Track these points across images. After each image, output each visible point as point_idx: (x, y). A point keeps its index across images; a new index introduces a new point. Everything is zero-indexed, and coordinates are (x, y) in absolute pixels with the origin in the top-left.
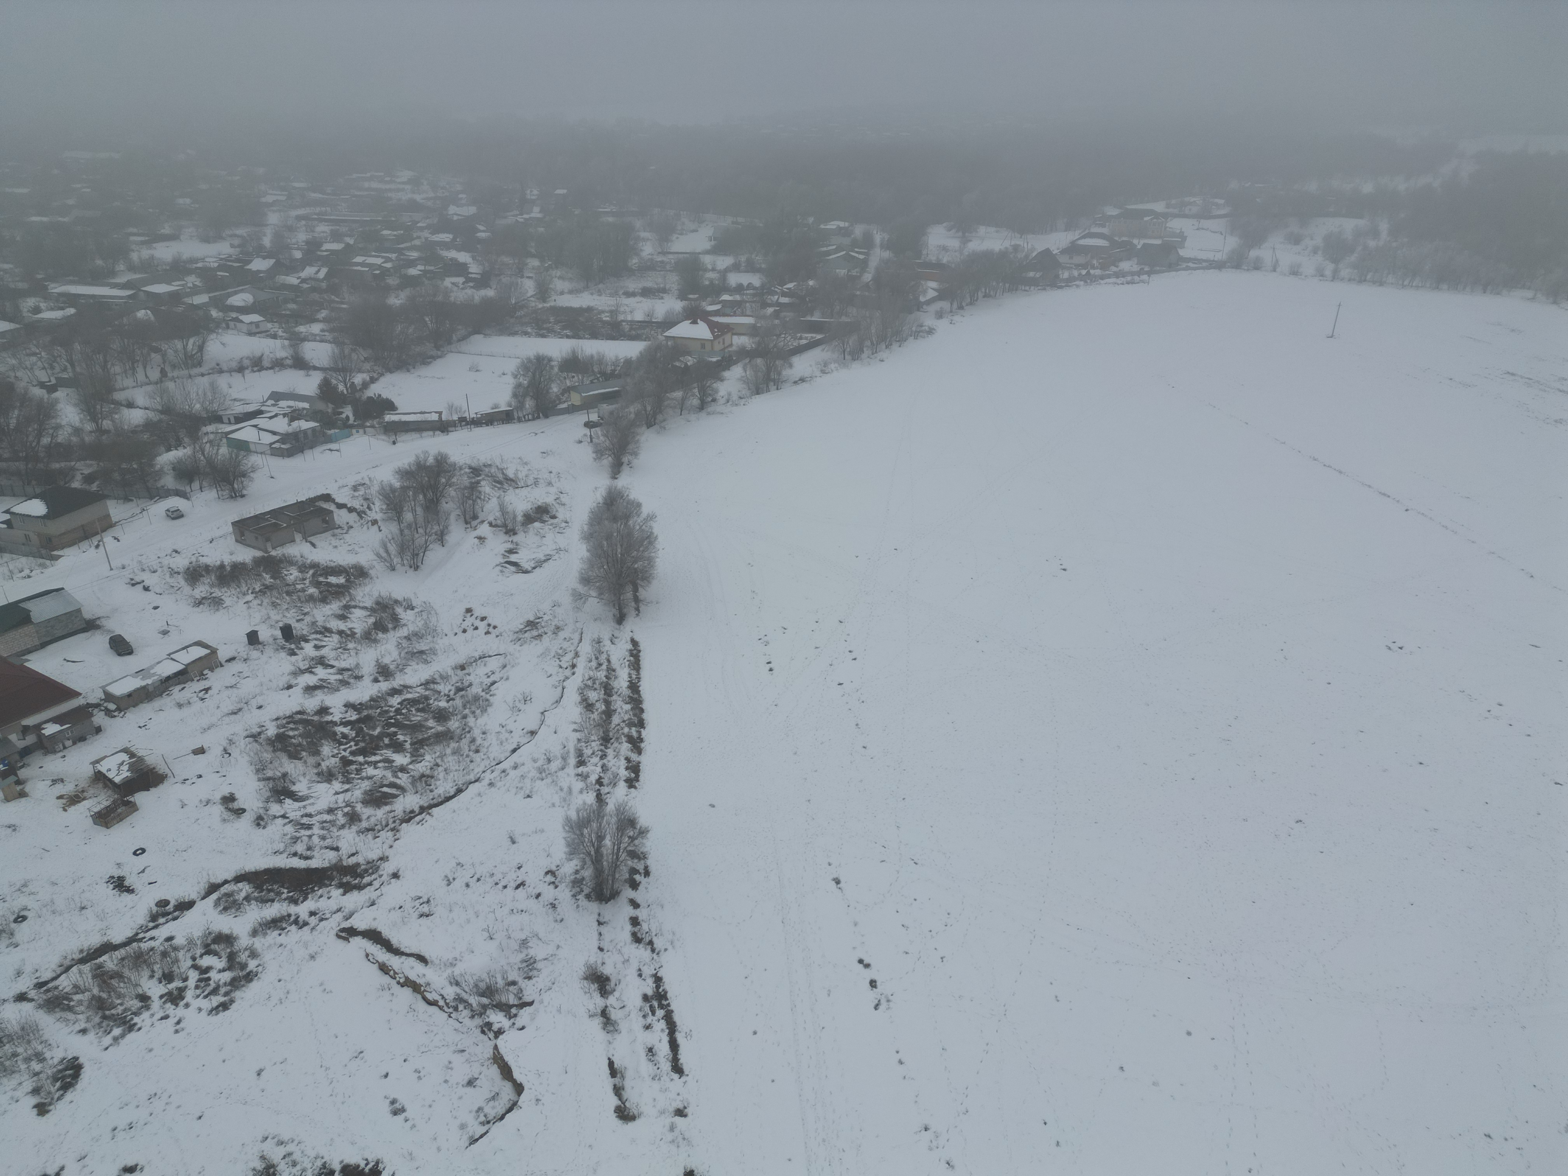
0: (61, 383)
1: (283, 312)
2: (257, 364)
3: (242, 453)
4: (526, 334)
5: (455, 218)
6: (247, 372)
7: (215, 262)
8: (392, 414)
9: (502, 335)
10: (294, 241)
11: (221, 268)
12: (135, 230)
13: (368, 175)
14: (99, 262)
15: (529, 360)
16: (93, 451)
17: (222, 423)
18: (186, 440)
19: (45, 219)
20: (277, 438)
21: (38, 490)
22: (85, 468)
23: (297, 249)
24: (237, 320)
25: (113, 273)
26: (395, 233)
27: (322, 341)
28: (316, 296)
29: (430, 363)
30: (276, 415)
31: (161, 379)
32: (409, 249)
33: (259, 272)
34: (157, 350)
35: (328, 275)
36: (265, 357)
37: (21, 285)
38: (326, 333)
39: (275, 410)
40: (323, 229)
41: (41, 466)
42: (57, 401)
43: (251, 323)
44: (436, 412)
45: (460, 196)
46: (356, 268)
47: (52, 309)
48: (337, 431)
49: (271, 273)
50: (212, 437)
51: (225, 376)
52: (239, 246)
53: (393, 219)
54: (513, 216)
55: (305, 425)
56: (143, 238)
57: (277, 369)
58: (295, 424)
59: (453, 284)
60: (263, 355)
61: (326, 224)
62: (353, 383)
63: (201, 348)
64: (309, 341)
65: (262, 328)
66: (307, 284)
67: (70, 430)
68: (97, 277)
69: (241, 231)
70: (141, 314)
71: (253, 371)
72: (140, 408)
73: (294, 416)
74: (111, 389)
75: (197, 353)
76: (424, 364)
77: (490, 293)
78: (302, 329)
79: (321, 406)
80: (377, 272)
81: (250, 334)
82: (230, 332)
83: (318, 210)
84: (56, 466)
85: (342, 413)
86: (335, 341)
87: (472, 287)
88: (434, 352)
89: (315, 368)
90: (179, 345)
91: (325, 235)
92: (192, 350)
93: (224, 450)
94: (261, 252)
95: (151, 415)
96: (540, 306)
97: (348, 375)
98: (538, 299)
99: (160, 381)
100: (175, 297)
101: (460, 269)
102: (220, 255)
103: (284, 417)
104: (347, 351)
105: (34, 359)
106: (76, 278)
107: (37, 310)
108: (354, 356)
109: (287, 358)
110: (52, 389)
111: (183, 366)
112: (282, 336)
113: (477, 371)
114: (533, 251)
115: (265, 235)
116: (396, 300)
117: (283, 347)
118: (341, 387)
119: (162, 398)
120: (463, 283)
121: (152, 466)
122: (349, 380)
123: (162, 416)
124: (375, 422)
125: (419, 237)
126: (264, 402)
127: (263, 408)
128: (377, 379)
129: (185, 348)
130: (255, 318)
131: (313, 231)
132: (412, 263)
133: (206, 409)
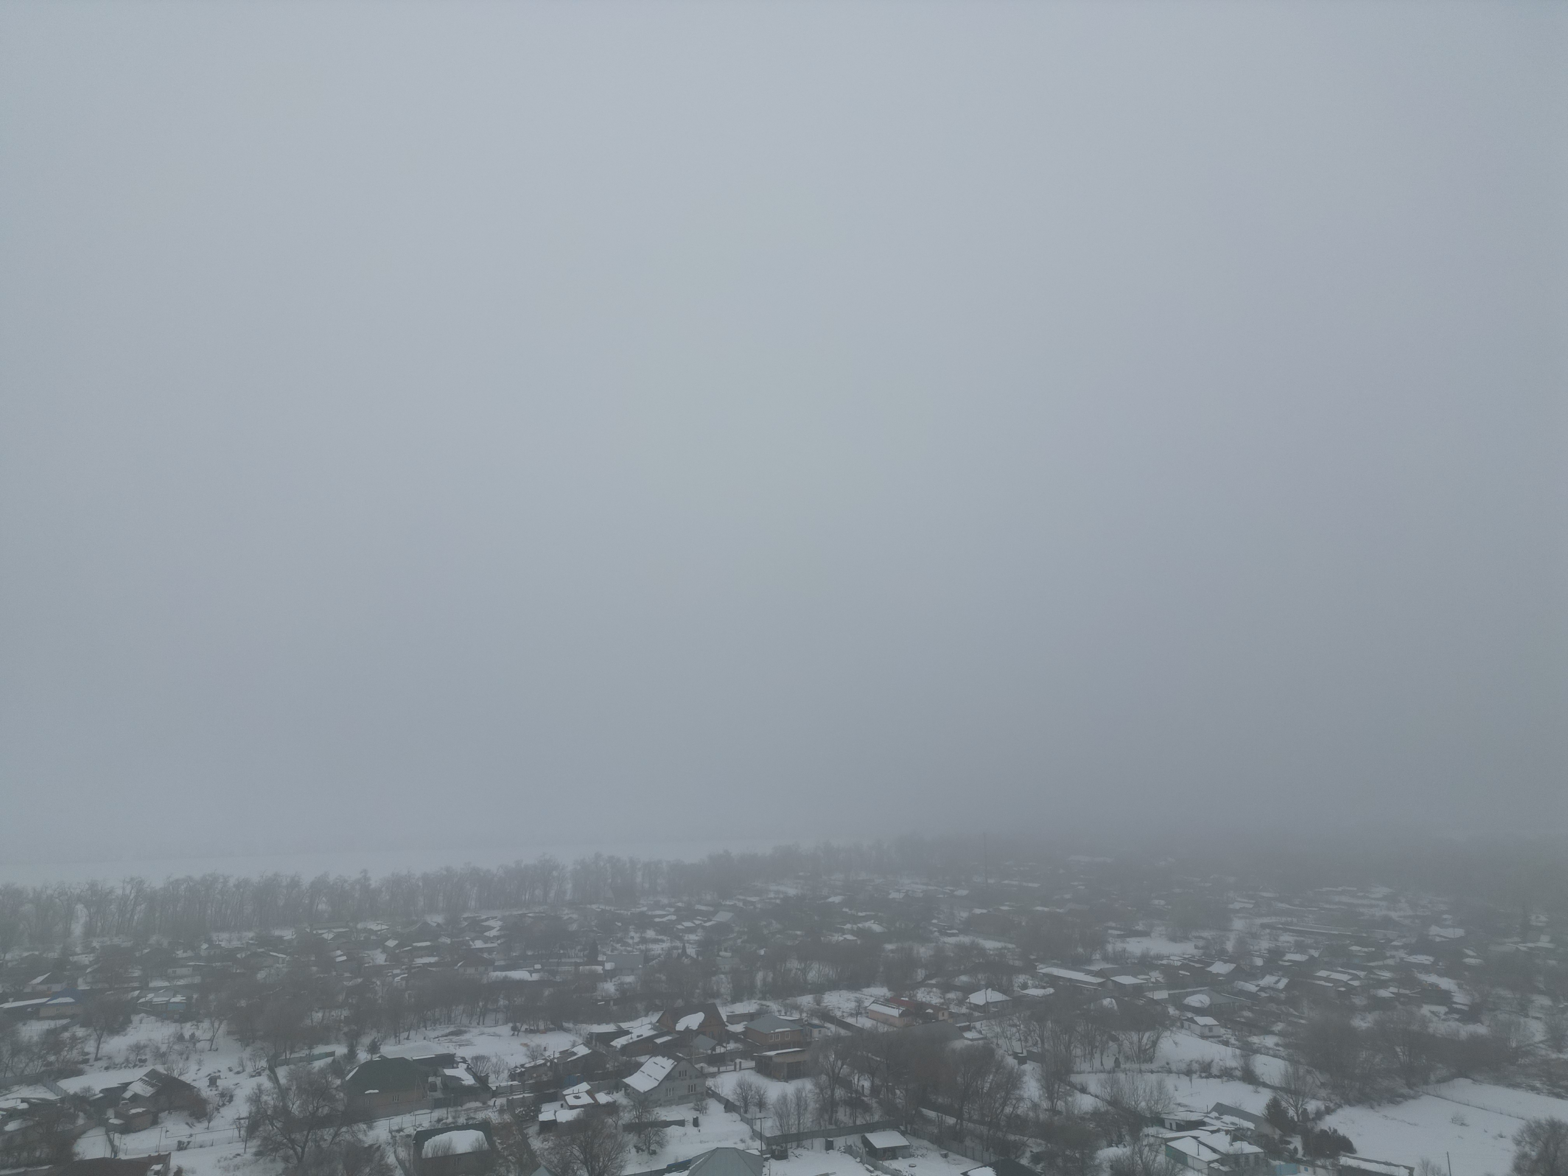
0: (1031, 1057)
1: (1238, 1019)
2: (1206, 1070)
3: (1179, 1166)
4: (1533, 1089)
5: (1438, 939)
6: (1194, 1076)
7: (1179, 960)
8: (1348, 1157)
9: (1497, 1084)
10: (1256, 948)
11: (1183, 967)
12: (1114, 925)
13: (1340, 889)
14: (1080, 950)
15: (1539, 1125)
16: (1045, 1131)
17: (1164, 1127)
18: (1127, 1138)
19: (1046, 909)
20: (1216, 1156)
21: (993, 1159)
22: (1035, 1146)
23: (1259, 956)
24: (1192, 1020)
25: (1089, 961)
26: (1366, 950)
27: (1275, 1056)
28: (1273, 1007)
29: (1400, 1102)
30: (1218, 1131)
31: (1114, 1069)
32: (1380, 968)
33: (1218, 975)
34: (1115, 1039)
35: (1287, 986)
36: (1214, 1064)
37: (1018, 963)
38: (1280, 1048)
39: (1218, 1124)
40: (1287, 938)
41: (1000, 1134)
42: (1024, 1073)
43: (1205, 1026)
44: (1405, 1167)
45: (1445, 916)
46: (1318, 982)
47: (1036, 987)
48: (1282, 1163)
49: (1231, 977)
50: (1152, 1140)
51: (1173, 1076)
52: (1202, 948)
53: (1364, 935)
54: (1512, 943)
55: (1248, 1148)
56: (1119, 932)
57: (1225, 1079)
58: (1238, 1145)
59: (1433, 1012)
60: (1212, 1061)
61: (1291, 934)
62: (1305, 1110)
63: (1154, 1044)
64: (1261, 1054)
65: (1215, 1033)
66: (1266, 993)
67: (1029, 1104)
68: (1077, 963)
69: (1206, 934)
70: (1107, 1002)
71: (1201, 1077)
72: (1092, 1095)
73: (1237, 1135)
74: (1070, 1071)
75: (1150, 1048)
76: (1393, 1103)
77: (1481, 1029)
78: (1255, 1040)
79: (1267, 1129)
80: (1343, 989)
81: (1203, 1037)
82: (1184, 1031)
83: (1284, 919)
84: (1012, 1137)
85: (1289, 1143)
86: (1289, 1059)
87: (1457, 1020)
88: (1405, 1091)
89: (1265, 1085)
90: (1135, 1037)
91: (1288, 944)
92: (1146, 1044)
93: (1161, 1158)
94: (1223, 956)
95: (1100, 1104)
96: (1554, 1056)
97: (1301, 1099)
98: (1550, 1046)
99: (1112, 1071)
100: (1138, 990)
101: (1444, 997)
102: (1184, 954)
103: (1227, 1134)
104: (1301, 1072)
105: (1014, 1030)
106: (1059, 962)
107: (1025, 986)
108: (1309, 1079)
109: (1236, 1068)
110: (1022, 1061)
111: (1135, 1059)
112: (1234, 1044)
113: (1462, 1124)
114: (1541, 986)
115: (1228, 940)
116: (1362, 1023)
117: (1234, 1056)
118: (1291, 1112)
119: (1112, 1088)
120: (1446, 1014)
121: (1092, 1158)
122: (1302, 1105)
123: (1110, 1108)
124: (1328, 1163)
125: (1393, 957)
126: (1208, 1113)
127: (1206, 1120)
128: (1333, 1111)
129: (1140, 1041)
130: (1209, 1021)
131: (1277, 940)
132: (1384, 984)
133: (1150, 1108)
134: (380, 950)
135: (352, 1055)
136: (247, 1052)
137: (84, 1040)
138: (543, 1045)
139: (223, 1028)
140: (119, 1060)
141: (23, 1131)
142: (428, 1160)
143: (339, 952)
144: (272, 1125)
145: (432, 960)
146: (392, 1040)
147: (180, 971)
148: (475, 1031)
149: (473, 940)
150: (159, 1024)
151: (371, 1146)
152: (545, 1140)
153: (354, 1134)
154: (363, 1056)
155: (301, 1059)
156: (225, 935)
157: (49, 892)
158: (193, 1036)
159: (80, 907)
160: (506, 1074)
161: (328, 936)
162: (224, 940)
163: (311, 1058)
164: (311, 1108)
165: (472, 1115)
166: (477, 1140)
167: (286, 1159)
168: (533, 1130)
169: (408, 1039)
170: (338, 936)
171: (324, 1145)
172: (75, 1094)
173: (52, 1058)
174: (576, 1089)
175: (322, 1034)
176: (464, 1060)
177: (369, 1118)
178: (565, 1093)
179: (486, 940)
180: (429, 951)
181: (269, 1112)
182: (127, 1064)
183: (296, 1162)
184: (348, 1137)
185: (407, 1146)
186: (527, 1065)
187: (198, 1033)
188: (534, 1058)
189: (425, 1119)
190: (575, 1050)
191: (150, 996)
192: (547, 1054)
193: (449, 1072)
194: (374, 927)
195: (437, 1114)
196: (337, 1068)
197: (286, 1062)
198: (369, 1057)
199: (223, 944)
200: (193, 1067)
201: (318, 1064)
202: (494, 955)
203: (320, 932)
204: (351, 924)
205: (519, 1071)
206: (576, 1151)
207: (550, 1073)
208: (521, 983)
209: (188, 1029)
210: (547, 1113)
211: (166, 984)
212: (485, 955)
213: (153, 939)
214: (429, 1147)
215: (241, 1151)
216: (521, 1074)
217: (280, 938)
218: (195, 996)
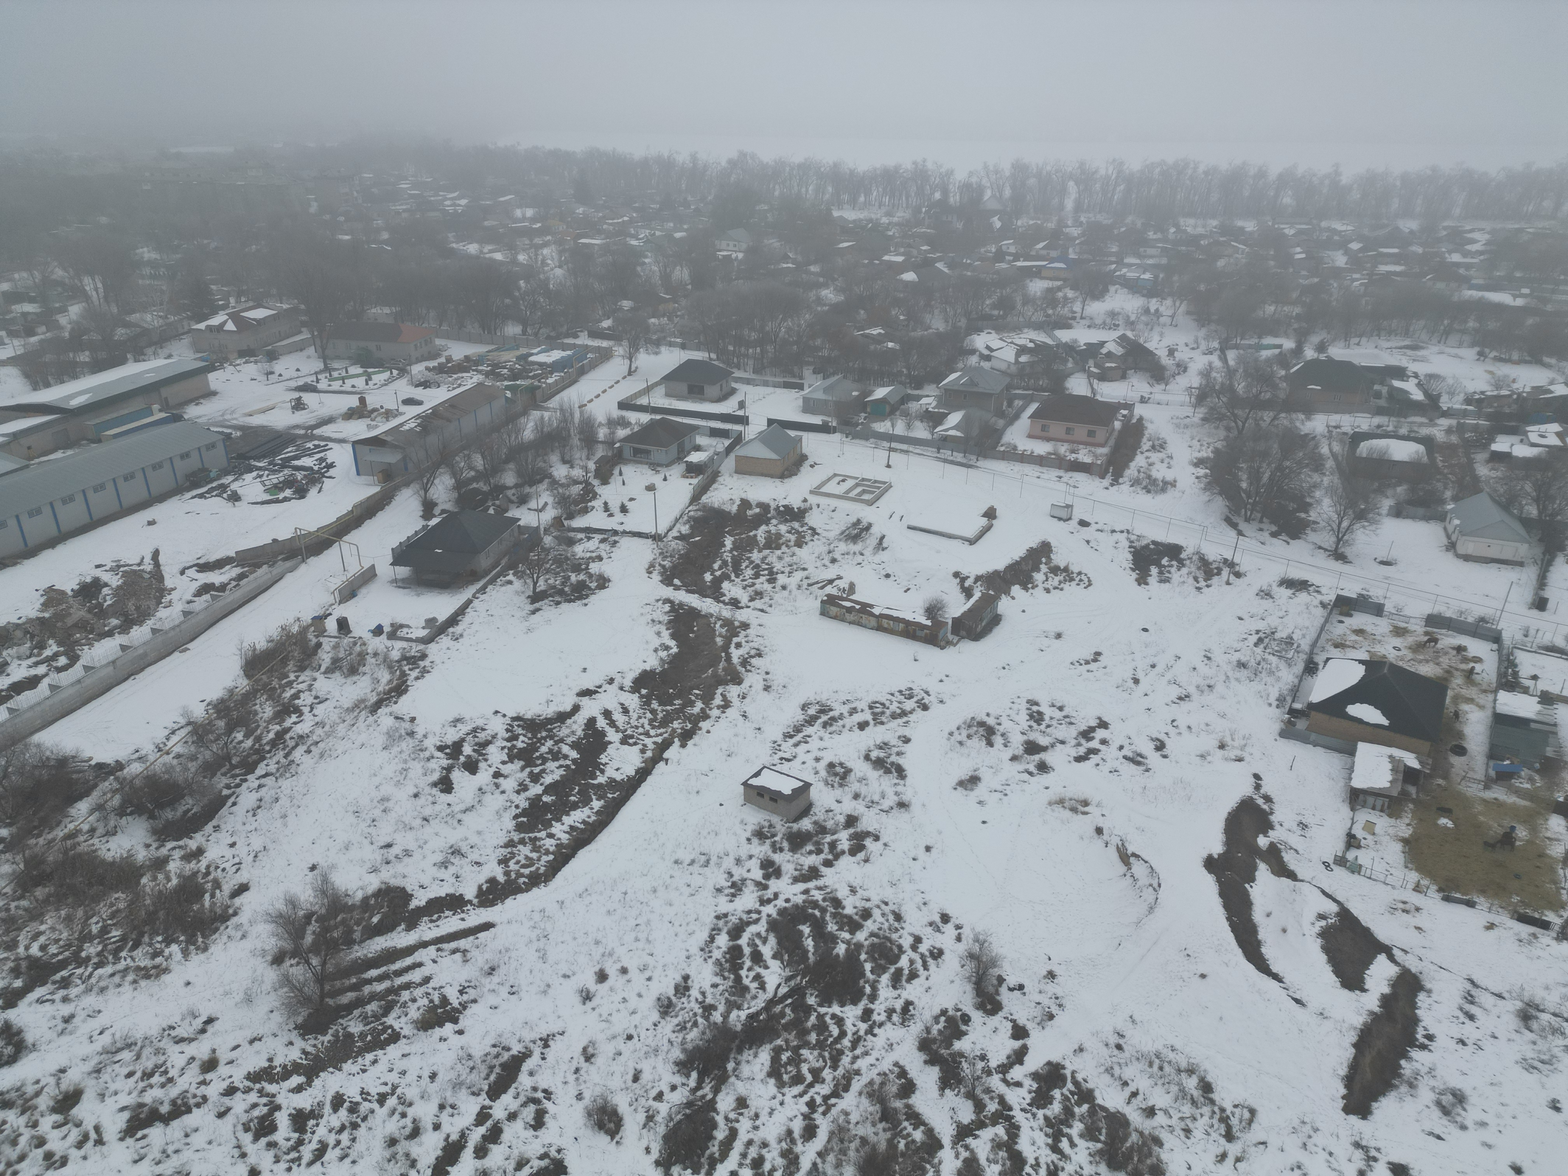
134: (1341, 252)
135: (1298, 351)
136: (1202, 333)
137: (1073, 300)
138: (1513, 376)
139: (1183, 308)
140: (1098, 321)
141: (1031, 364)
142: (1361, 459)
143: (1298, 249)
144: (1219, 398)
145: (1398, 268)
146: (1342, 344)
147: (1150, 251)
148: (1435, 349)
149: (1450, 252)
150: (1130, 296)
151: (1306, 435)
152: (1493, 469)
153: (1292, 421)
154: (1310, 353)
155: (1250, 346)
156: (1191, 221)
157: (1049, 168)
158: (1157, 310)
159: (1071, 184)
160: (1461, 397)
161: (1290, 232)
162: (1191, 226)
163: (1260, 347)
164: (1254, 390)
165: (1416, 429)
166: (1417, 452)
167: (1228, 429)
168: (1480, 457)
169: (1358, 344)
170: (1300, 232)
171: (1263, 425)
172: (1066, 343)
173: (1050, 312)
174: (1543, 428)
175: (1273, 327)
176: (1416, 376)
177: (1309, 411)
178: (1528, 429)
179: (1466, 254)
180: (1396, 259)
181: (1217, 387)
182: (1104, 326)
183: (1236, 432)
184: (1286, 422)
185: (1341, 441)
186: (1489, 393)
187: (1162, 309)
188: (1498, 387)
189: (1364, 422)
190: (1552, 388)
191: (1124, 270)
192: (1515, 386)
193: (1397, 384)
194: (1338, 226)
195: (1377, 420)
196: (1283, 360)
197: (1236, 347)
198: (1316, 355)
199: (1189, 229)
200: (1156, 337)
201: (1265, 354)
202: (1472, 272)
203: (1282, 226)
204: (1315, 222)
205: (1477, 397)
206: (1528, 487)
207: (1515, 407)
208: (1500, 308)
209: (1154, 304)
210: (1501, 444)
211: (1138, 261)
212: (1462, 271)
213: (1129, 219)
214: (1364, 448)
215: (1191, 414)
216: (1479, 402)
217: (1242, 229)
218: (1161, 276)
